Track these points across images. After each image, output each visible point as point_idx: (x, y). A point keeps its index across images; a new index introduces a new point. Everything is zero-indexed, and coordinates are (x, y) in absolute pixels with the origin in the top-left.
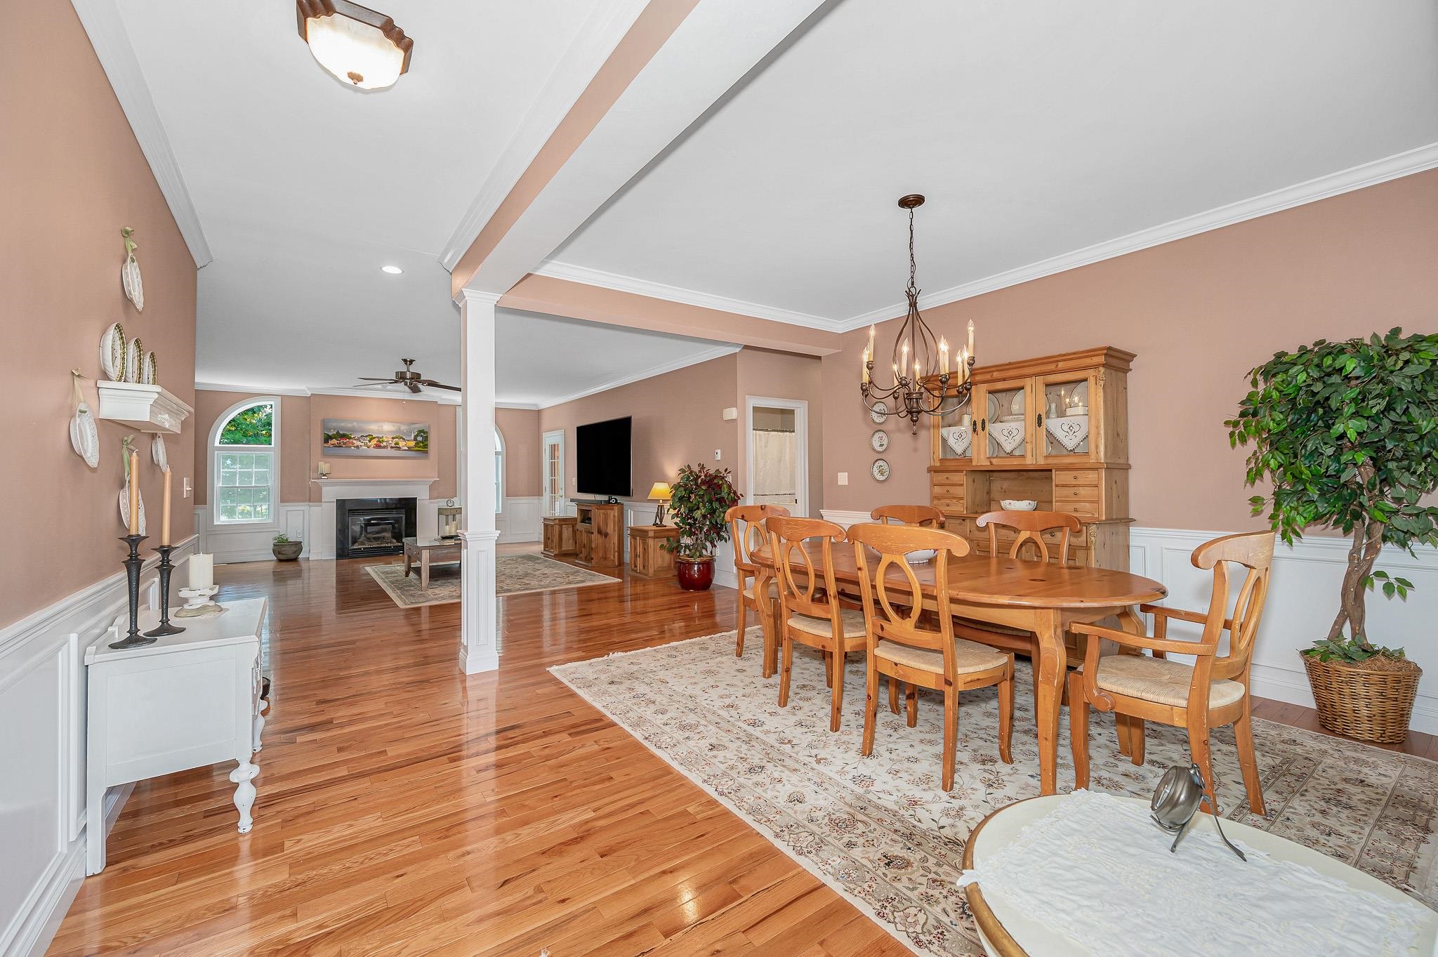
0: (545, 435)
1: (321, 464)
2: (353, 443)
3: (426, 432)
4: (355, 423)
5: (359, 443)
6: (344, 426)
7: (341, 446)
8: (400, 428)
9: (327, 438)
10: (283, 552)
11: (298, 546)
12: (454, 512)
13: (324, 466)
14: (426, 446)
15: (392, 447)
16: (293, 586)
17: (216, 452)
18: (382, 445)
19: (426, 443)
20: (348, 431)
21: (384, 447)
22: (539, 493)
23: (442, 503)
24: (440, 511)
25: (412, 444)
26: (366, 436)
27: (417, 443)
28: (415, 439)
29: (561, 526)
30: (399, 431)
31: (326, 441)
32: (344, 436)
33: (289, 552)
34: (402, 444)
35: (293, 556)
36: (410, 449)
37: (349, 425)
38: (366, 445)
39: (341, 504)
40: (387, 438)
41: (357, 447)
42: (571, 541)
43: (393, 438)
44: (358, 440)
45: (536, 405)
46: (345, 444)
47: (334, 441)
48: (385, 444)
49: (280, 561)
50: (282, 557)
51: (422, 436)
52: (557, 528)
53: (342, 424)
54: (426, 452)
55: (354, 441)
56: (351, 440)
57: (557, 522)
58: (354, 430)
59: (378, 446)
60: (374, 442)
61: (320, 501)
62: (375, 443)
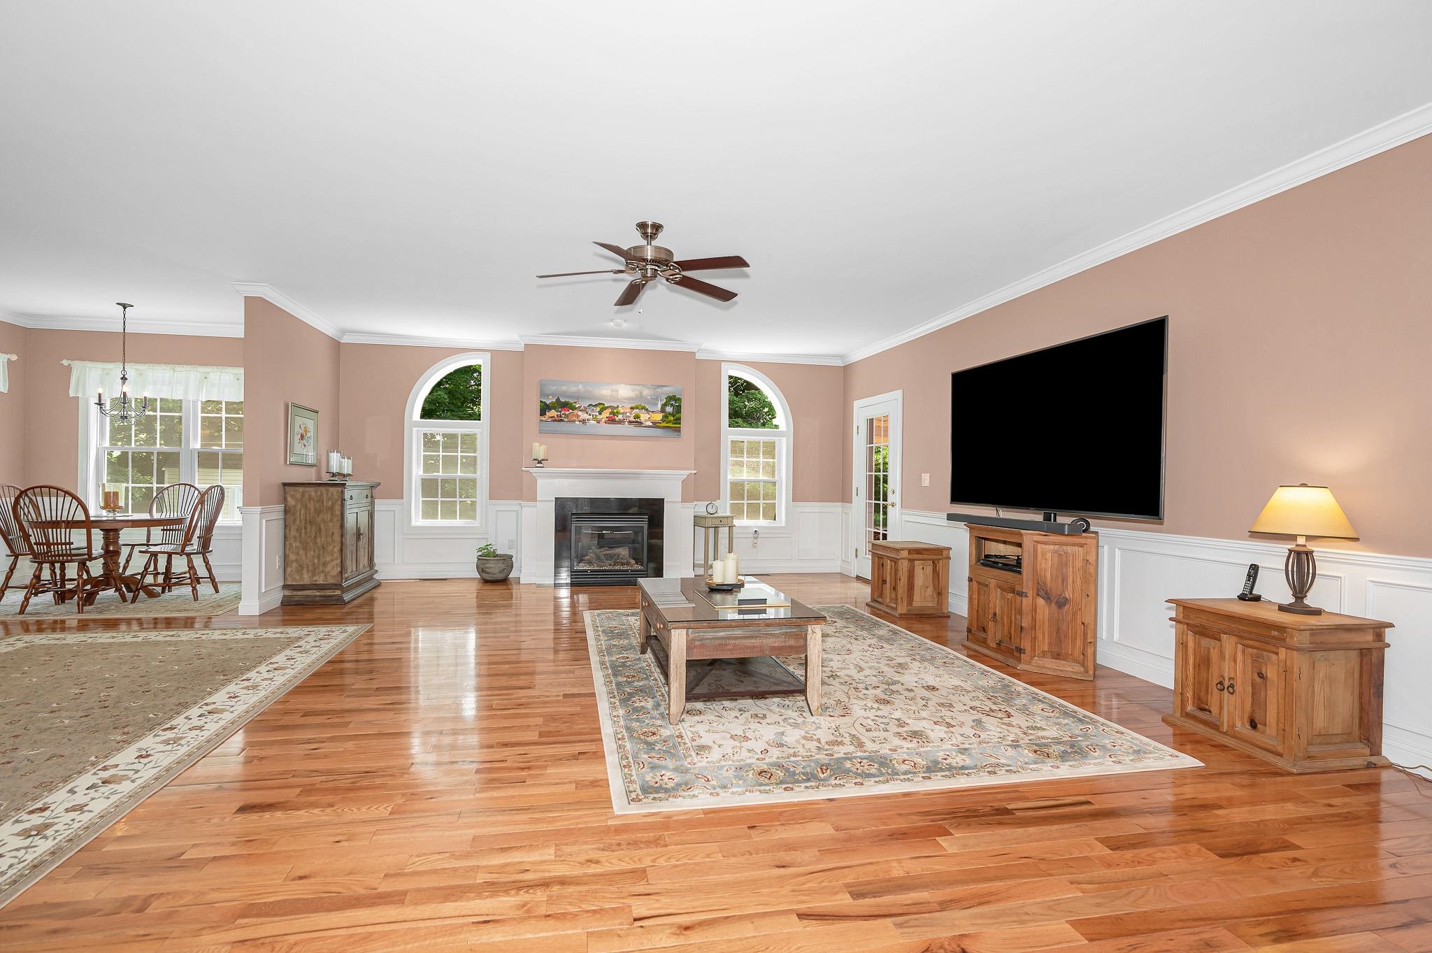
0: (857, 404)
1: (536, 445)
2: (578, 416)
3: (679, 399)
4: (580, 387)
5: (585, 416)
6: (567, 388)
7: (562, 420)
8: (641, 393)
9: (544, 409)
10: (488, 570)
11: (507, 561)
12: (717, 522)
13: (540, 450)
14: (678, 421)
15: (630, 422)
16: (500, 617)
17: (415, 429)
18: (617, 419)
19: (677, 416)
20: (571, 397)
21: (620, 422)
22: (844, 496)
23: (701, 508)
24: (698, 521)
25: (659, 417)
26: (596, 406)
27: (666, 416)
28: (663, 410)
29: (911, 561)
30: (641, 396)
31: (543, 413)
32: (565, 405)
33: (495, 570)
34: (644, 417)
35: (501, 576)
36: (655, 425)
37: (573, 389)
38: (595, 418)
39: (560, 503)
40: (624, 408)
41: (584, 421)
42: (930, 591)
43: (632, 408)
44: (585, 410)
45: (841, 357)
46: (567, 416)
47: (553, 413)
48: (620, 417)
49: (486, 582)
50: (487, 577)
51: (672, 405)
52: (904, 566)
53: (564, 388)
54: (678, 430)
55: (580, 413)
56: (575, 412)
57: (905, 554)
58: (579, 397)
59: (611, 421)
60: (606, 414)
61: (535, 500)
62: (608, 415)
